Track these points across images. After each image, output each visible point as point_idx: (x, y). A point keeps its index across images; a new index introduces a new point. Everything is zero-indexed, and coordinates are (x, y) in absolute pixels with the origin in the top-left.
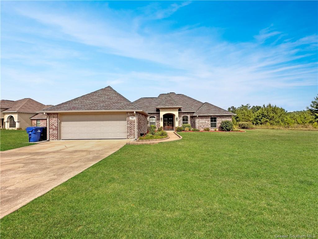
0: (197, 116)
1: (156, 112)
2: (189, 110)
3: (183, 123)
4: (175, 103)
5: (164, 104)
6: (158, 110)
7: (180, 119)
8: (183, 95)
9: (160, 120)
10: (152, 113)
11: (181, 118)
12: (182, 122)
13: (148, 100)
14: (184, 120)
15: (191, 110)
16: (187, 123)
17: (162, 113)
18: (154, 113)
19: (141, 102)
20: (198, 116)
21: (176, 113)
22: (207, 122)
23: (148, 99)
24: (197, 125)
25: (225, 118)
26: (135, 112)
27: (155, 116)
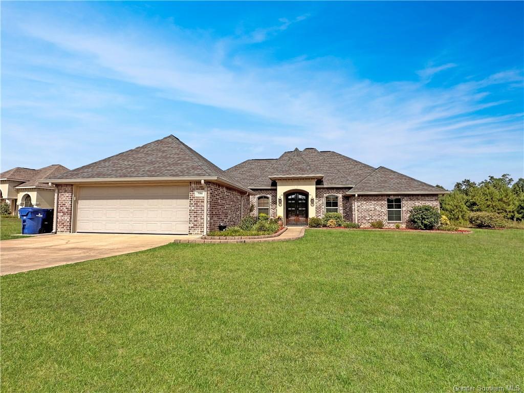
0: (355, 195)
1: (270, 188)
2: (341, 183)
3: (328, 211)
4: (310, 169)
5: (286, 171)
6: (274, 183)
7: (321, 202)
8: (333, 152)
9: (278, 203)
10: (264, 190)
11: (324, 200)
12: (324, 208)
13: (259, 164)
14: (328, 204)
15: (344, 183)
16: (336, 210)
17: (281, 190)
18: (266, 190)
19: (245, 169)
20: (359, 196)
21: (311, 189)
22: (378, 208)
23: (261, 161)
24: (356, 215)
25: (422, 200)
26: (203, 182)
27: (268, 196)
